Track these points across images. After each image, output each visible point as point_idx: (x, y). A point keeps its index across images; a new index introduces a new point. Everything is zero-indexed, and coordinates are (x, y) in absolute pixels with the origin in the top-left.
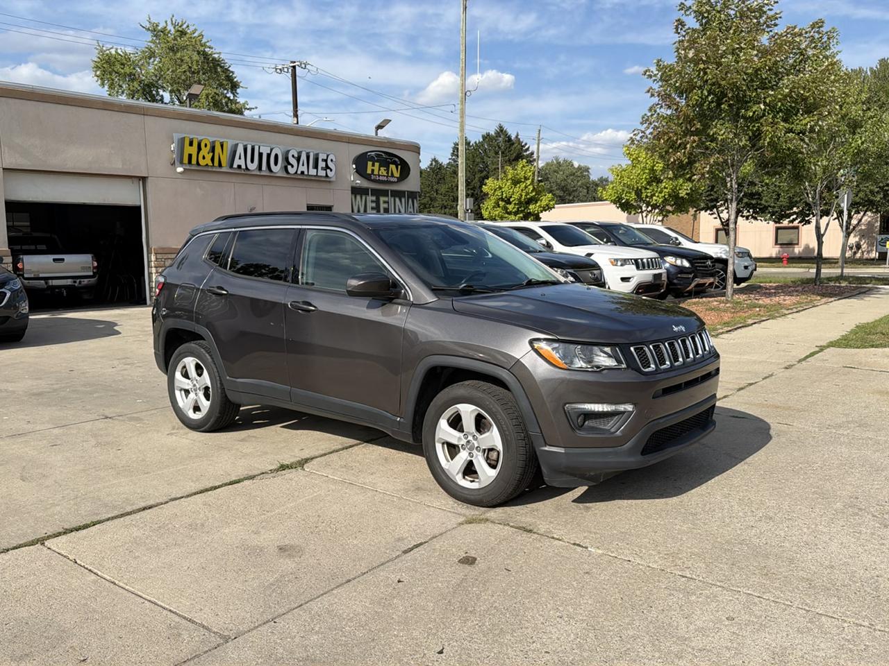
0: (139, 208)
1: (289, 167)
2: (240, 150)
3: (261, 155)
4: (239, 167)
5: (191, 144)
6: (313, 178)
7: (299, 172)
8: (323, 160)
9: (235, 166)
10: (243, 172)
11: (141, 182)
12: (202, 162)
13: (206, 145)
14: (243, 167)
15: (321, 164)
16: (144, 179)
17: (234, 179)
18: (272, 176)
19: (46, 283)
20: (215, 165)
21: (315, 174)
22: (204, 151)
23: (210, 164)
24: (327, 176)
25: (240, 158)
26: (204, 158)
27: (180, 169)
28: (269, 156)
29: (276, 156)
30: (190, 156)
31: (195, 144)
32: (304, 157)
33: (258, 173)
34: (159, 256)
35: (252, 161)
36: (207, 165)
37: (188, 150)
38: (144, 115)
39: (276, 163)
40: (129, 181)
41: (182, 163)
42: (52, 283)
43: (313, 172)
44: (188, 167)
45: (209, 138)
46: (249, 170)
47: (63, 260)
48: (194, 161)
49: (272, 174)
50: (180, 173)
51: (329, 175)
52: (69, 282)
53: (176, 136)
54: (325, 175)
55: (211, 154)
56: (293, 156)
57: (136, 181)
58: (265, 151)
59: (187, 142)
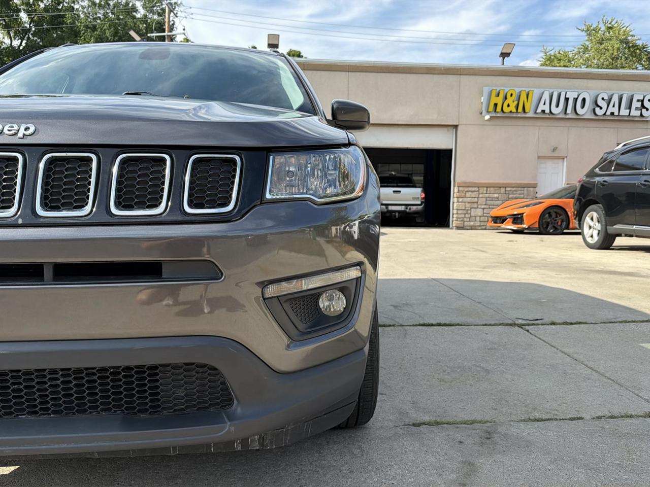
0: (451, 150)
1: (597, 109)
2: (546, 97)
3: (567, 99)
4: (543, 111)
5: (498, 95)
6: (626, 119)
7: (608, 113)
8: (638, 101)
9: (539, 111)
10: (548, 116)
11: (454, 130)
12: (506, 109)
13: (512, 95)
14: (547, 111)
15: (636, 104)
16: (456, 127)
17: (539, 123)
18: (579, 119)
19: (387, 208)
20: (519, 111)
21: (628, 114)
22: (510, 100)
23: (514, 110)
24: (641, 115)
26: (508, 106)
27: (487, 117)
28: (576, 100)
29: (584, 100)
30: (496, 105)
32: (615, 99)
34: (461, 189)
35: (557, 106)
36: (511, 112)
37: (494, 100)
38: (460, 75)
39: (583, 107)
40: (445, 129)
41: (488, 112)
42: (390, 208)
43: (624, 112)
44: (494, 115)
45: (516, 89)
47: (400, 192)
48: (499, 109)
49: (579, 117)
50: (488, 120)
51: (644, 114)
52: (402, 208)
53: (486, 90)
54: (639, 115)
55: (516, 103)
56: (603, 99)
57: (452, 128)
58: (572, 96)
59: (494, 94)
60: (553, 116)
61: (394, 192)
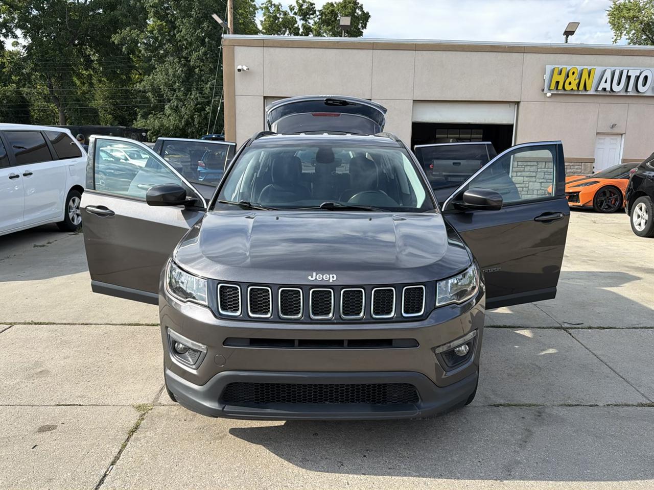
0: (512, 126)
2: (608, 75)
3: (629, 77)
4: (604, 89)
5: (560, 73)
9: (600, 89)
10: (608, 94)
11: (516, 106)
12: (567, 87)
13: (573, 73)
14: (608, 89)
16: (518, 103)
17: (600, 100)
18: (639, 96)
19: (447, 179)
20: (580, 89)
22: (571, 78)
23: (575, 88)
25: (606, 82)
26: (570, 84)
27: (549, 94)
28: (638, 78)
29: (646, 78)
30: (558, 83)
31: (564, 74)
33: (625, 94)
34: (520, 163)
35: (619, 84)
36: (572, 89)
37: (556, 78)
38: (524, 53)
39: (644, 85)
40: (508, 105)
41: (550, 90)
42: (451, 179)
44: (555, 92)
45: (578, 67)
46: (614, 92)
47: (460, 164)
48: (560, 87)
49: (639, 95)
50: (549, 97)
53: (549, 69)
55: (577, 81)
57: (514, 104)
58: (633, 74)
59: (556, 72)
60: (614, 94)
61: (454, 163)
